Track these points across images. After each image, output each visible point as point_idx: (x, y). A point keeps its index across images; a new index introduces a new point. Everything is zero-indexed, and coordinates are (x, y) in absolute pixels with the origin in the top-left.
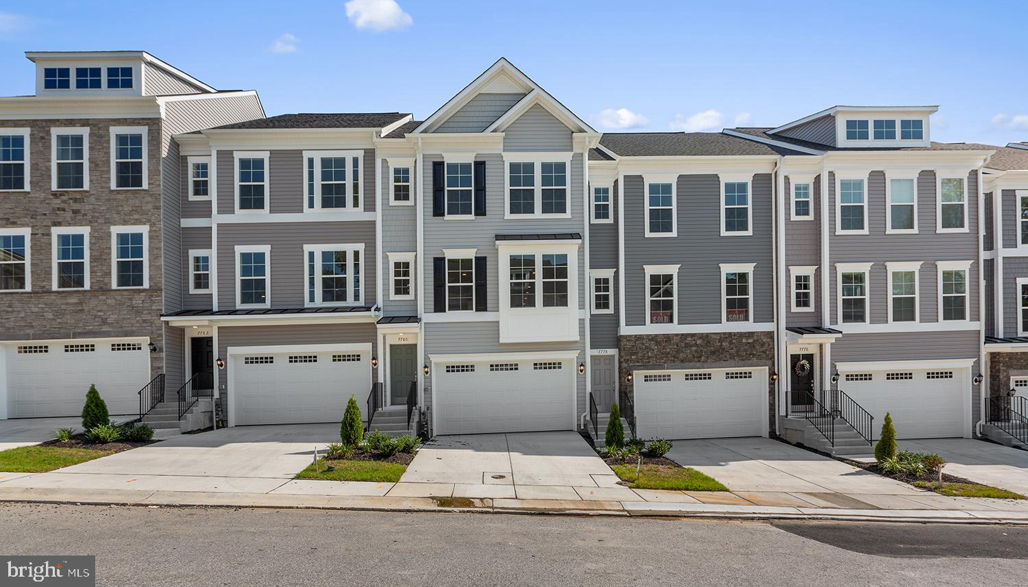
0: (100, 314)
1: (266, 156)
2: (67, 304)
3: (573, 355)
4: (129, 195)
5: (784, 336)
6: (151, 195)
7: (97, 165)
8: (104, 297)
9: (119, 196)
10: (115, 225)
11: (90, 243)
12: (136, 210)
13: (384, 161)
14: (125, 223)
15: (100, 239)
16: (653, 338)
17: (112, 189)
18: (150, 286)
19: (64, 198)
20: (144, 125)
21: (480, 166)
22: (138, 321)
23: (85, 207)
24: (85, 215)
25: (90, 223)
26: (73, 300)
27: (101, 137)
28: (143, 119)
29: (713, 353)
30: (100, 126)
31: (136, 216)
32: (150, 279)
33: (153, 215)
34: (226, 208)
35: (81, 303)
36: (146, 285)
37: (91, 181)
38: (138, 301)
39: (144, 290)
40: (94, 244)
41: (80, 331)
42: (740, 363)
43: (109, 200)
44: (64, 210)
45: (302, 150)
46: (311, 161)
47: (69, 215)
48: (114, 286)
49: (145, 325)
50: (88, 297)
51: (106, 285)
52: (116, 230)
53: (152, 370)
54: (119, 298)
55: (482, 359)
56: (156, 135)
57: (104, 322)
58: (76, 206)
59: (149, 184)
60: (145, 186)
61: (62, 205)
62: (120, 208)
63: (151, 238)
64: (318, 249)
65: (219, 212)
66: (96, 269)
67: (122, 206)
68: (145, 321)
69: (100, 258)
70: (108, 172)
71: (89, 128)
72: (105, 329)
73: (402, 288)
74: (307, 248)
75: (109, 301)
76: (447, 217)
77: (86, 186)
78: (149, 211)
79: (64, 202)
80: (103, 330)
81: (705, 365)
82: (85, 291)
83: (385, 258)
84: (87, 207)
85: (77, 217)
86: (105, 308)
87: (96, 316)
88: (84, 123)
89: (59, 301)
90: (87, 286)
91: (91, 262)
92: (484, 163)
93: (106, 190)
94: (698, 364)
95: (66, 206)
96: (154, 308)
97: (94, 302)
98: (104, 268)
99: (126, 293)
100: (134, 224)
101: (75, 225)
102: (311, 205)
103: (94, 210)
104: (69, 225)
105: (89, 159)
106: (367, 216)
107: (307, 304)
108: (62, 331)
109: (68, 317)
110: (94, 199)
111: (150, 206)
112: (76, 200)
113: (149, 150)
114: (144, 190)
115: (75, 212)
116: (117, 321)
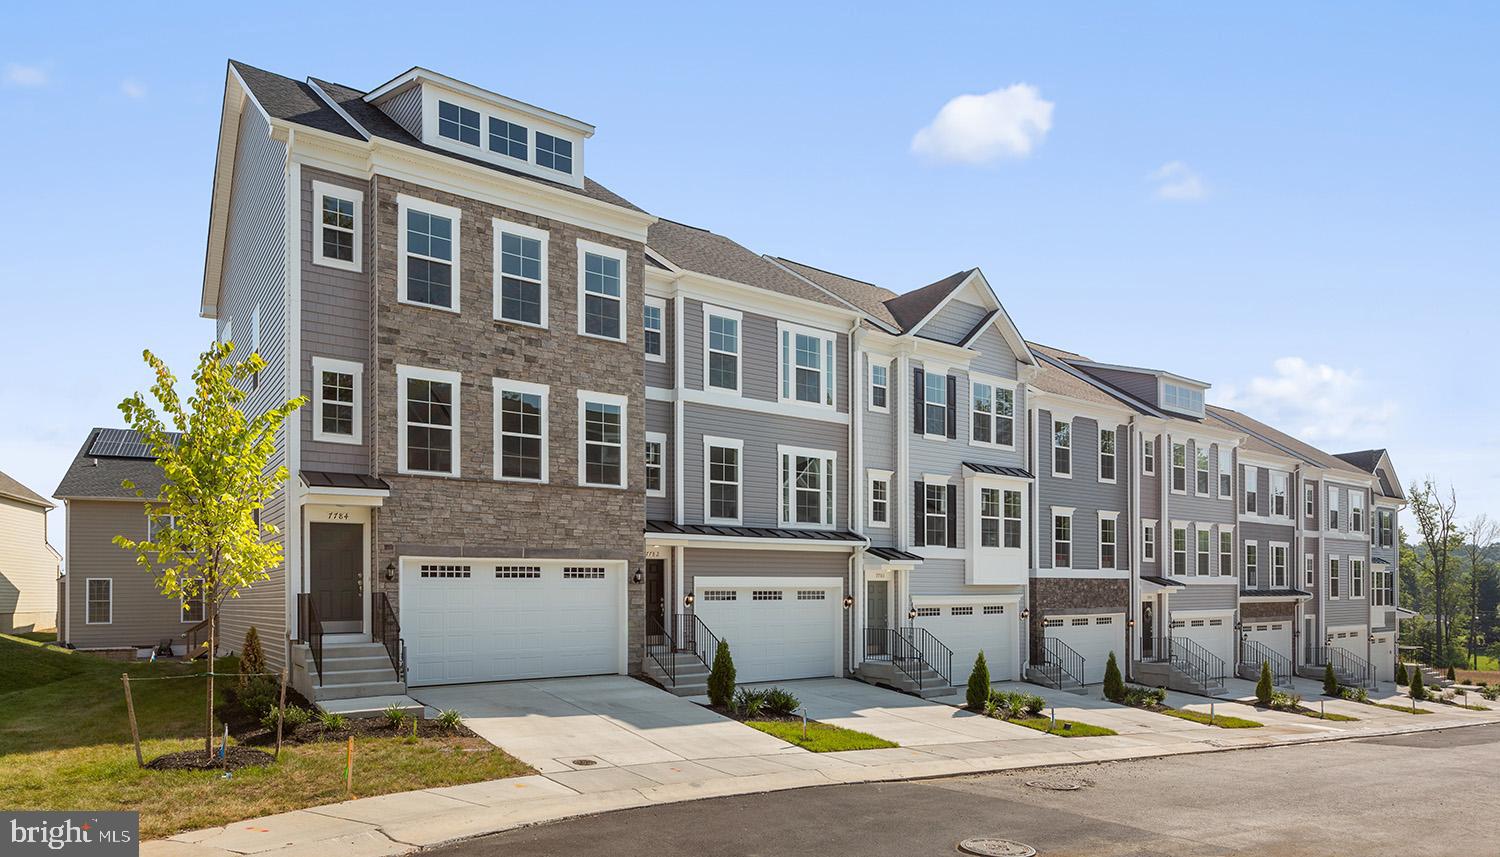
0: (563, 521)
1: (738, 317)
2: (515, 502)
3: (1016, 599)
4: (603, 346)
5: (1139, 584)
6: (632, 353)
7: (560, 294)
8: (569, 497)
9: (590, 347)
10: (584, 389)
11: (550, 411)
12: (612, 371)
13: (865, 355)
14: (597, 388)
15: (564, 405)
16: (1057, 582)
17: (579, 333)
18: (630, 486)
19: (513, 334)
20: (623, 248)
21: (951, 380)
22: (613, 537)
23: (544, 355)
24: (542, 366)
25: (549, 380)
26: (526, 497)
27: (566, 251)
28: (621, 238)
29: (1094, 598)
30: (565, 234)
31: (611, 381)
32: (630, 476)
33: (633, 382)
34: (694, 383)
35: (535, 503)
36: (624, 484)
37: (551, 315)
38: (614, 506)
39: (623, 491)
40: (557, 413)
41: (534, 546)
42: (1110, 609)
43: (576, 350)
44: (512, 353)
45: (776, 319)
46: (786, 334)
47: (520, 363)
48: (582, 481)
49: (623, 542)
50: (548, 495)
51: (572, 478)
52: (586, 397)
53: (630, 608)
54: (590, 499)
55: (946, 602)
56: (637, 266)
57: (569, 534)
58: (531, 351)
59: (628, 336)
60: (623, 338)
61: (510, 346)
62: (592, 365)
63: (630, 415)
64: (793, 452)
65: (687, 385)
66: (557, 452)
67: (593, 362)
68: (622, 537)
69: (563, 437)
70: (575, 306)
71: (548, 232)
72: (570, 545)
73: (879, 512)
74: (783, 450)
75: (576, 504)
76: (927, 436)
77: (544, 323)
78: (629, 375)
79: (513, 340)
80: (566, 547)
81: (1090, 611)
82: (543, 485)
83: (866, 475)
84: (546, 355)
85: (531, 369)
86: (570, 513)
87: (556, 526)
88: (544, 223)
89: (505, 498)
90: (545, 478)
91: (550, 440)
92: (954, 379)
93: (573, 333)
94: (1085, 610)
95: (516, 348)
96: (634, 518)
97: (554, 504)
98: (569, 452)
99: (599, 493)
100: (609, 392)
101: (529, 379)
102: (786, 395)
103: (555, 361)
104: (520, 378)
105: (550, 281)
106: (842, 418)
107: (782, 525)
108: (507, 546)
109: (517, 523)
110: (556, 344)
111: (629, 369)
112: (530, 341)
113: (628, 287)
114: (620, 343)
115: (530, 360)
116: (586, 534)
